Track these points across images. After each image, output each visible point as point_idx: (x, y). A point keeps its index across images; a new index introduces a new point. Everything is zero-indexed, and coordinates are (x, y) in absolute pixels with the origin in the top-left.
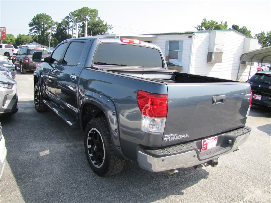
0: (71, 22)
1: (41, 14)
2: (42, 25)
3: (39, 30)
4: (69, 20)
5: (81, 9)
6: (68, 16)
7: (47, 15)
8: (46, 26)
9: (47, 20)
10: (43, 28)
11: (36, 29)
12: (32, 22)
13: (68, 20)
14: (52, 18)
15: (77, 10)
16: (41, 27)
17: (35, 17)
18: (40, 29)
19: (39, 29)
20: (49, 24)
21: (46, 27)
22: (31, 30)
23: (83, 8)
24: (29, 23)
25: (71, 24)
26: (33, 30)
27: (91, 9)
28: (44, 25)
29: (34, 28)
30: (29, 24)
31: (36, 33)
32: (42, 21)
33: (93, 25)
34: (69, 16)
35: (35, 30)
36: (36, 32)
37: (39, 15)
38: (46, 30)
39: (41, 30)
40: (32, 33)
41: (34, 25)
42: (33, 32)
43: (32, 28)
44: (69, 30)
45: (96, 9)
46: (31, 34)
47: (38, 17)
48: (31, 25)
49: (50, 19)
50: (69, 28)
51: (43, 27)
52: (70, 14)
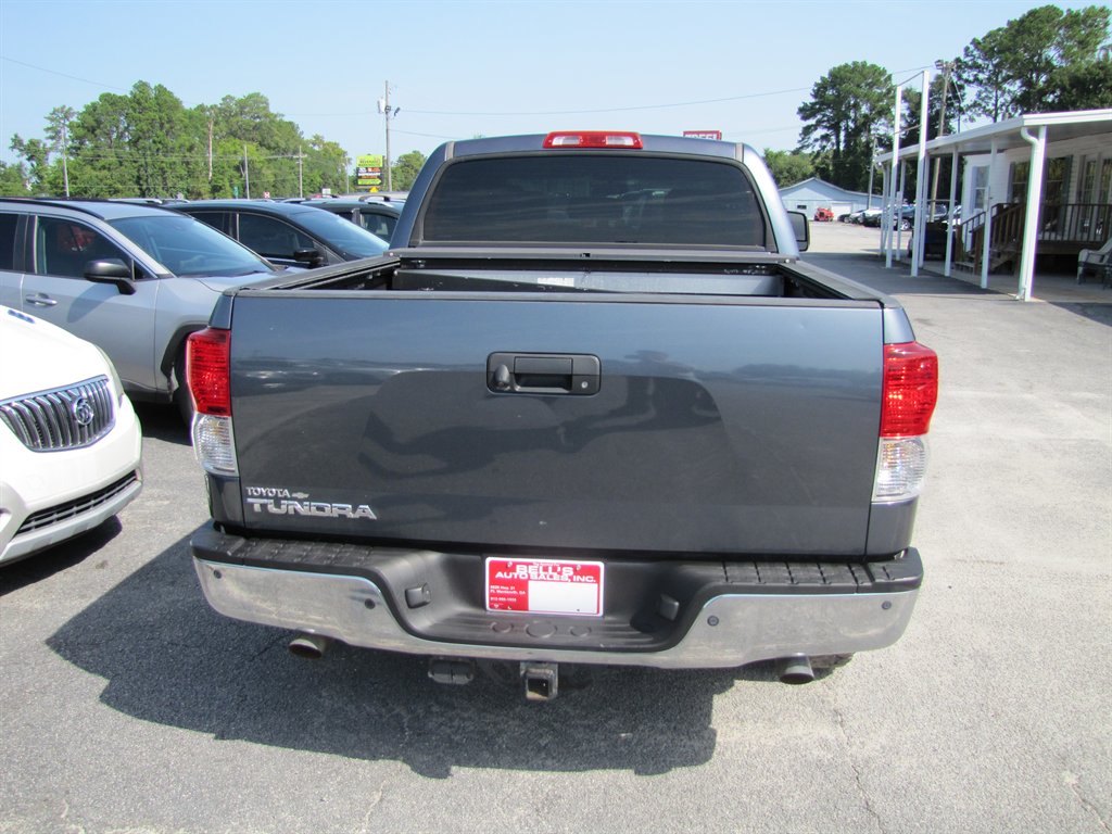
0: (973, 82)
1: (846, 66)
2: (849, 108)
3: (836, 128)
4: (965, 76)
5: (1022, 21)
6: (958, 60)
7: (873, 66)
8: (864, 109)
9: (871, 86)
10: (855, 121)
11: (829, 128)
12: (813, 100)
13: (960, 78)
14: (889, 78)
15: (999, 30)
16: (848, 118)
17: (822, 78)
18: (843, 124)
19: (838, 123)
20: (878, 101)
21: (866, 116)
22: (807, 131)
23: (1032, 14)
24: (802, 105)
25: (970, 94)
26: (816, 129)
27: (1069, 10)
28: (856, 107)
29: (819, 123)
30: (801, 110)
31: (824, 143)
32: (849, 93)
33: (1072, 86)
34: (962, 58)
35: (820, 132)
36: (825, 138)
37: (839, 68)
38: (865, 124)
39: (846, 129)
40: (811, 141)
41: (819, 110)
42: (816, 140)
43: (812, 122)
44: (963, 117)
45: (1098, 6)
46: (808, 146)
47: (837, 78)
48: (806, 112)
49: (882, 79)
50: (961, 111)
51: (852, 114)
52: (967, 49)
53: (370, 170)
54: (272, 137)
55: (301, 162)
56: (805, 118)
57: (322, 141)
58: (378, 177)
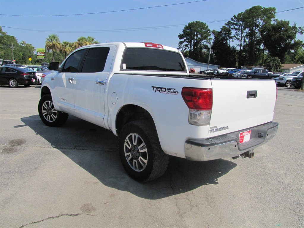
0: (234, 29)
1: (194, 22)
2: (195, 36)
3: (190, 42)
4: (232, 27)
5: (250, 10)
6: (229, 22)
7: (202, 23)
8: (199, 36)
9: (201, 29)
10: (196, 40)
11: (187, 42)
12: (183, 33)
13: (230, 27)
14: (207, 26)
15: (242, 13)
16: (194, 39)
17: (186, 26)
18: (193, 41)
19: (191, 41)
20: (204, 34)
21: (200, 38)
22: (181, 43)
23: (253, 8)
24: (179, 34)
25: (233, 32)
26: (184, 42)
27: (264, 8)
28: (197, 35)
29: (185, 40)
30: (179, 36)
31: (186, 47)
32: (195, 31)
33: (273, 29)
34: (231, 21)
35: (185, 43)
36: (186, 45)
37: (192, 23)
38: (199, 41)
39: (194, 42)
40: (182, 46)
41: (185, 36)
42: (184, 46)
43: (183, 40)
44: (231, 40)
45: (272, 7)
46: (181, 48)
47: (191, 26)
48: (181, 37)
49: (205, 27)
50: (231, 38)
51: (196, 38)
52: (232, 18)
53: (41, 53)
54: (3, 40)
55: (13, 49)
56: (180, 39)
57: (25, 43)
58: (44, 55)
